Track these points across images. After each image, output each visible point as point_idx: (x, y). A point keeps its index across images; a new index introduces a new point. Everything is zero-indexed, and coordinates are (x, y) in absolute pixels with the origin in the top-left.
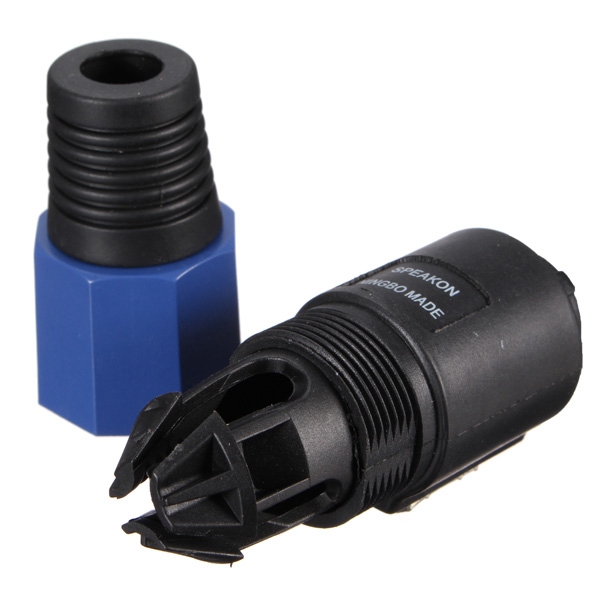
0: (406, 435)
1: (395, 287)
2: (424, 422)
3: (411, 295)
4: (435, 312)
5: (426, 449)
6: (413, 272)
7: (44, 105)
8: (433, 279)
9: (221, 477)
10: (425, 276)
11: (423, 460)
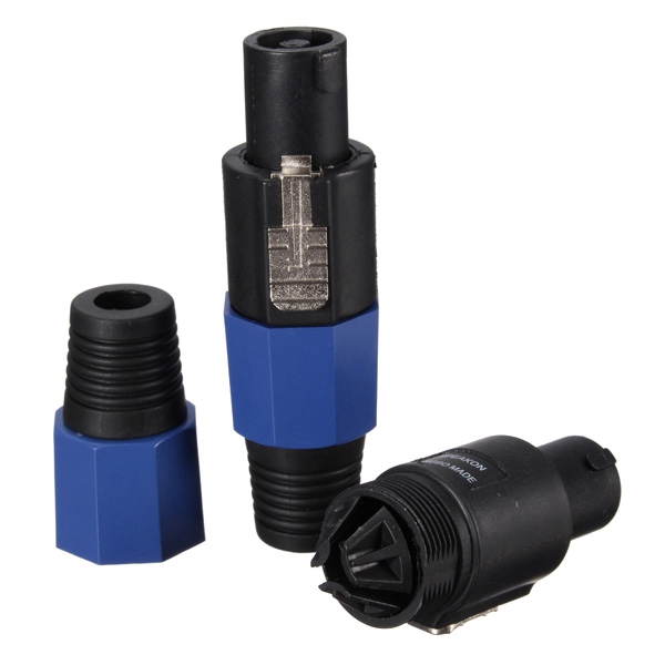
0: (451, 559)
1: (442, 464)
2: (464, 550)
3: (453, 468)
4: (470, 478)
5: (465, 570)
6: (453, 456)
7: (67, 325)
8: (468, 460)
9: (389, 548)
10: (462, 459)
11: (462, 579)
